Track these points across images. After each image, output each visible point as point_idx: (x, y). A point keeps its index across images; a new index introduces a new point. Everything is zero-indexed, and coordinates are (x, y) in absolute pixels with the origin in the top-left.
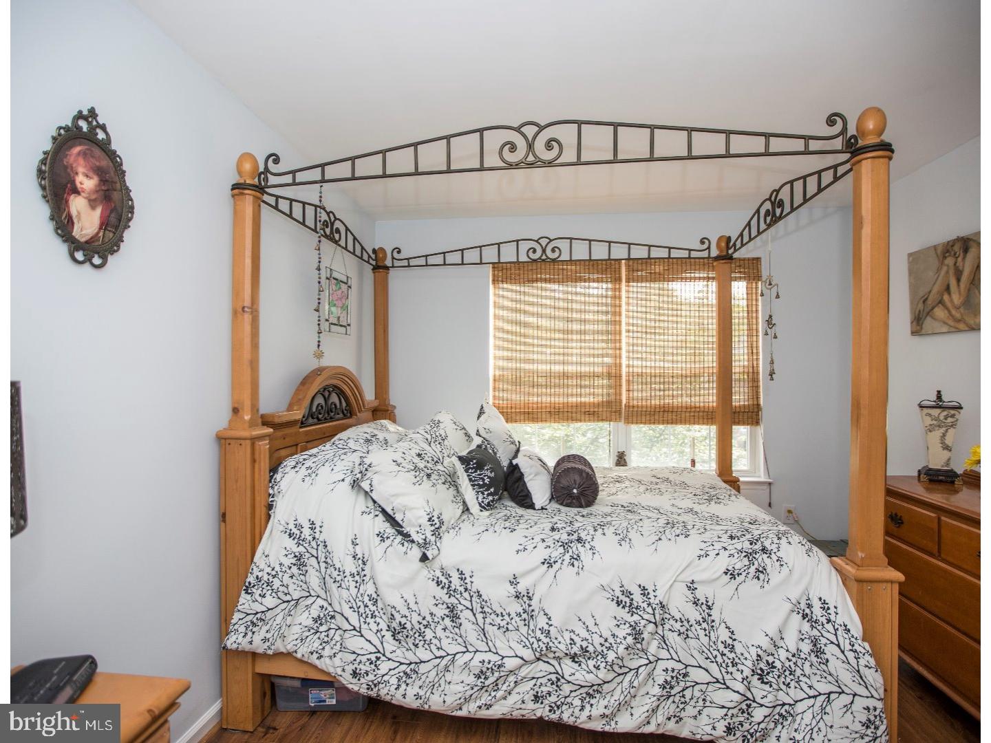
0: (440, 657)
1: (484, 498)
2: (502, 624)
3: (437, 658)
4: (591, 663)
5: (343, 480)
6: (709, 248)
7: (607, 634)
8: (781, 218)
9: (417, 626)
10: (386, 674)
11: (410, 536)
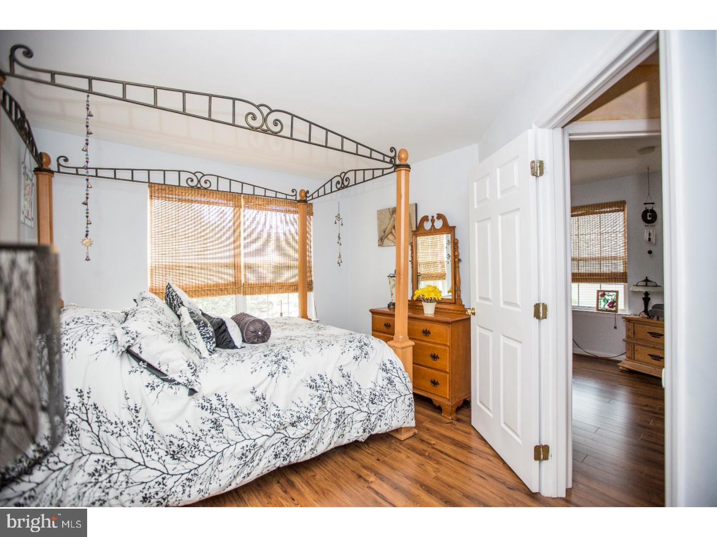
0: (212, 457)
1: (211, 346)
2: (250, 420)
3: (210, 458)
4: (302, 424)
5: (105, 349)
6: (296, 195)
7: (307, 405)
8: (347, 187)
9: (192, 443)
10: (173, 487)
11: (174, 380)
